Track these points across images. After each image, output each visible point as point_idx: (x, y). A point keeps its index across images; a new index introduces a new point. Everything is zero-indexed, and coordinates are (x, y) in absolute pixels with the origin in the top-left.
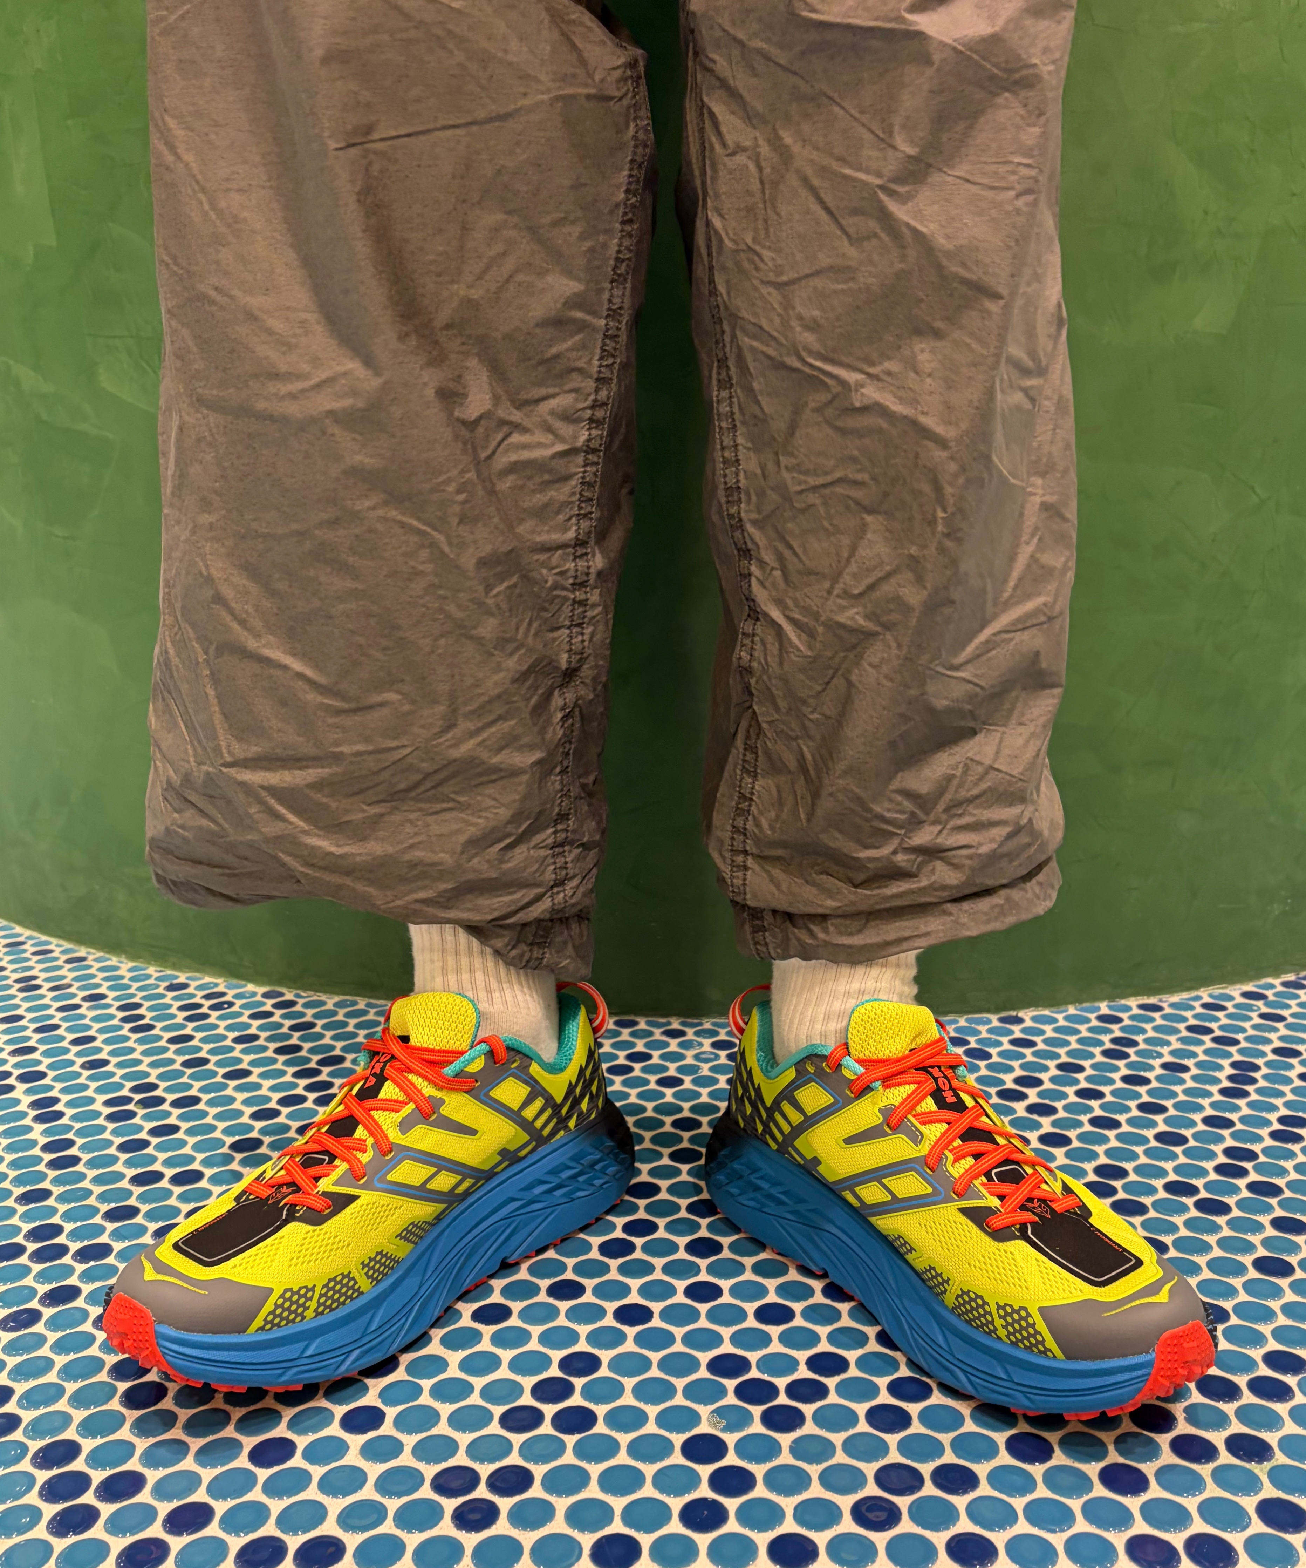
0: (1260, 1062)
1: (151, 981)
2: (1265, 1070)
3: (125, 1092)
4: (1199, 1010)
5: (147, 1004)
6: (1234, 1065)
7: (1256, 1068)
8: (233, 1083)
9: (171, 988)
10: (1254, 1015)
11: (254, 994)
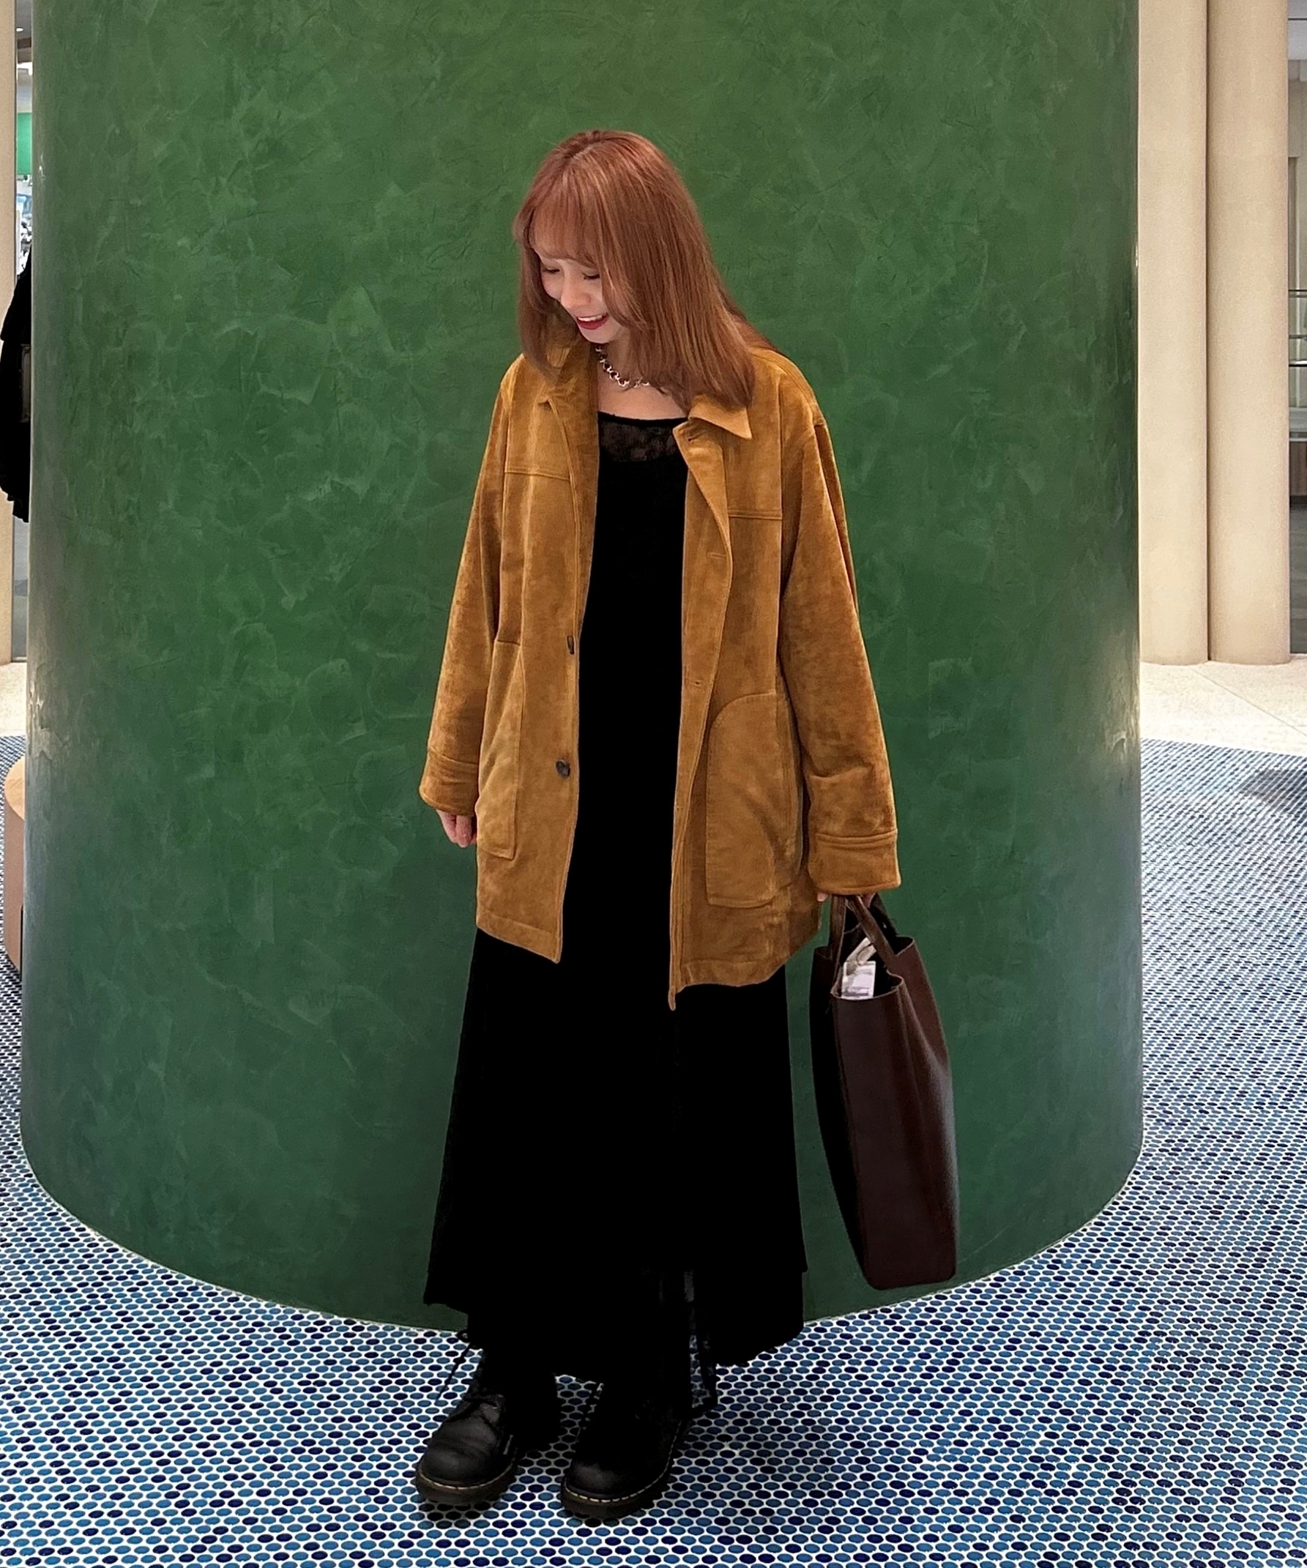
0: (830, 1361)
1: (282, 1314)
2: (832, 1366)
3: (305, 1378)
4: (813, 1332)
5: (288, 1328)
6: (818, 1363)
7: (828, 1364)
8: (354, 1373)
9: (295, 1318)
10: (838, 1335)
11: (340, 1322)
